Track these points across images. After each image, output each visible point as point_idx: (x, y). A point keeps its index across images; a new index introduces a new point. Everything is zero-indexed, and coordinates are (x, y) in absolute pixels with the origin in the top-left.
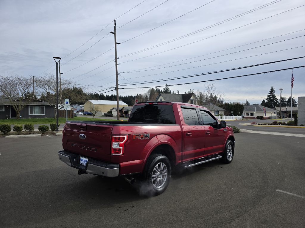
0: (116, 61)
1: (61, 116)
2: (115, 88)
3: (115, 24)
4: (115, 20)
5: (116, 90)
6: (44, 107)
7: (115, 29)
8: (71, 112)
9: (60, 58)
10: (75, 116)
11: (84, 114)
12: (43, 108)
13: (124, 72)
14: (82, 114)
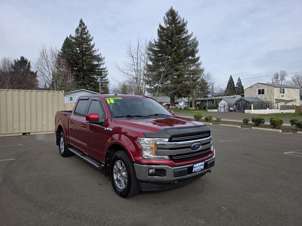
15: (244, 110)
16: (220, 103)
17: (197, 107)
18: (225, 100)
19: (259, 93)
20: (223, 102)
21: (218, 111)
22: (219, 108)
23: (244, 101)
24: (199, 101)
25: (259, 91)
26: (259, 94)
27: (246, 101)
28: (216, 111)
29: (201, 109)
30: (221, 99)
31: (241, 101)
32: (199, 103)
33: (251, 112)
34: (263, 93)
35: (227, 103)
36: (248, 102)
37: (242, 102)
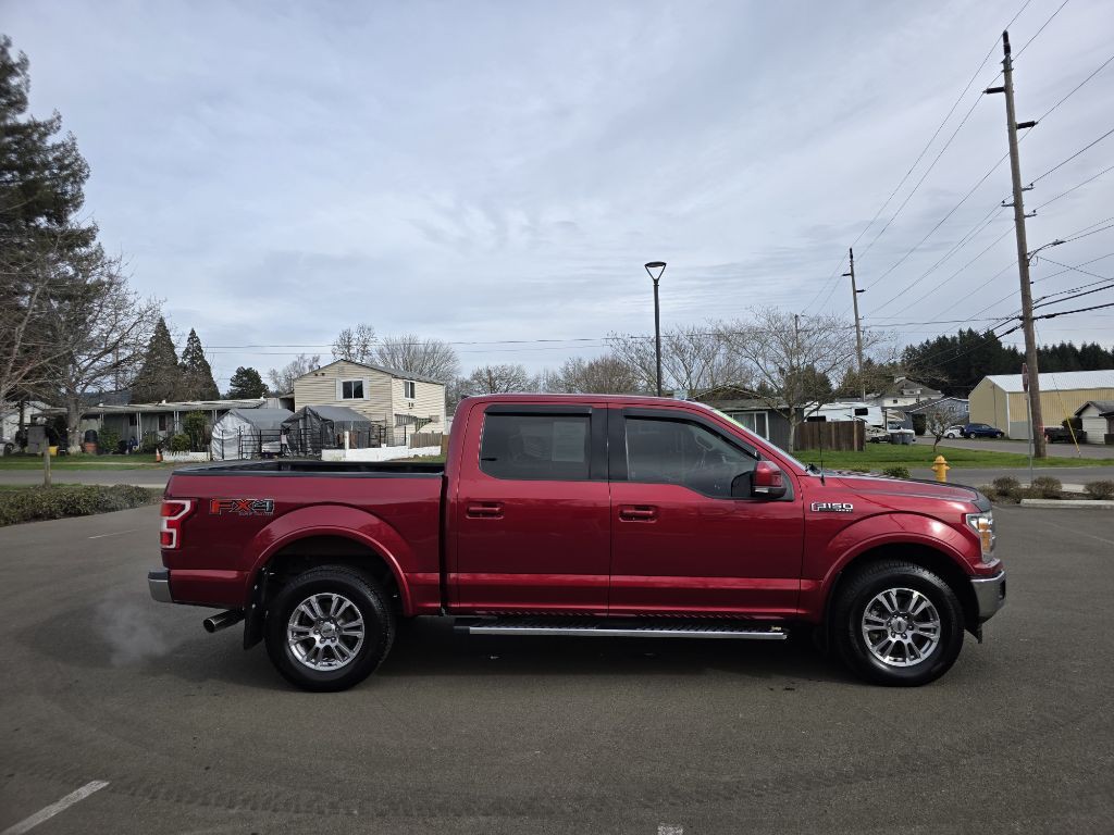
0: (1018, 205)
1: (820, 442)
2: (1021, 318)
3: (1007, 49)
4: (1005, 35)
5: (1022, 326)
6: (764, 415)
7: (1007, 70)
8: (855, 426)
9: (665, 264)
10: (903, 443)
11: (962, 433)
12: (761, 418)
13: (1057, 243)
14: (956, 432)
15: (320, 452)
16: (218, 427)
17: (87, 445)
18: (239, 416)
19: (347, 395)
20: (230, 423)
21: (212, 459)
22: (215, 445)
23: (314, 420)
24: (96, 416)
25: (347, 386)
26: (344, 397)
27: (324, 420)
28: (201, 456)
29: (107, 452)
30: (223, 412)
31: (305, 418)
32: (95, 425)
33: (344, 456)
34: (359, 393)
35: (248, 426)
36: (331, 424)
37: (309, 424)
